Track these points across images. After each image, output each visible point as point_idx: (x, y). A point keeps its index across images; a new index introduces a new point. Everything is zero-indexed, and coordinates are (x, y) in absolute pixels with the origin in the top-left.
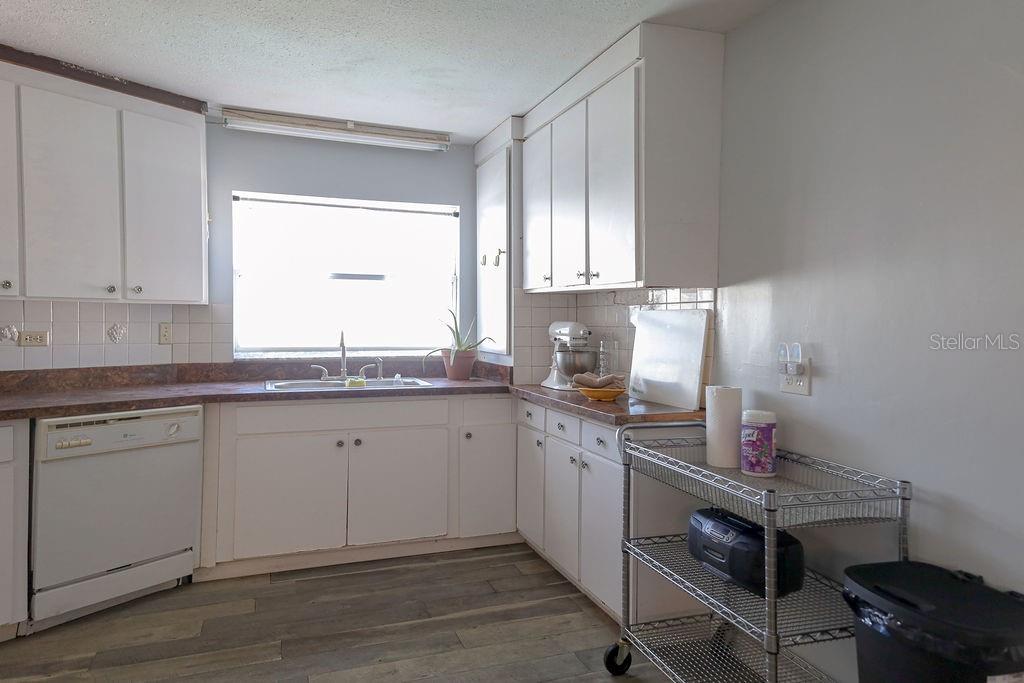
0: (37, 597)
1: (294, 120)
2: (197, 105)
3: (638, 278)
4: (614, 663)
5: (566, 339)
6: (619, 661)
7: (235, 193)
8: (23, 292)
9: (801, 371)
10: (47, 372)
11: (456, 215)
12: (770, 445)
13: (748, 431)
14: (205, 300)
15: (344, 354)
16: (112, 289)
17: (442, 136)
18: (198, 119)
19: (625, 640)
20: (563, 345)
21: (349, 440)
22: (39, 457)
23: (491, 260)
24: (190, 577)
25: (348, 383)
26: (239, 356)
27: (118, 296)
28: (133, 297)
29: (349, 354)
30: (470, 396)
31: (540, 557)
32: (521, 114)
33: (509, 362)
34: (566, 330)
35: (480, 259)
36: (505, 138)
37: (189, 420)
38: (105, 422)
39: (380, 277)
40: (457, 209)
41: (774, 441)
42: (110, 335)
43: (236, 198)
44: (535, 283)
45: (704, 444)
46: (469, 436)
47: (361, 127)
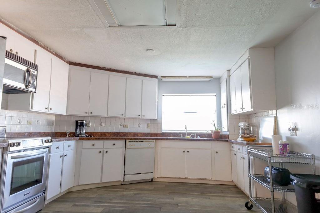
0: (125, 176)
1: (175, 77)
2: (156, 77)
3: (252, 108)
4: (248, 206)
5: (243, 127)
6: (249, 205)
7: (163, 94)
8: (125, 116)
9: (293, 129)
10: (128, 133)
11: (215, 96)
12: (287, 149)
13: (280, 146)
14: (156, 118)
15: (186, 131)
16: (139, 116)
17: (210, 77)
18: (156, 80)
19: (251, 200)
20: (242, 128)
21: (186, 151)
22: (126, 147)
23: (224, 107)
24: (152, 179)
25: (186, 137)
26: (163, 131)
27: (140, 117)
28: (143, 117)
29: (187, 132)
30: (217, 142)
31: (238, 188)
32: (229, 69)
33: (228, 133)
34: (243, 125)
35: (222, 107)
36: (225, 76)
37: (152, 143)
38: (137, 142)
39: (195, 112)
40: (215, 94)
41: (288, 148)
42: (139, 126)
43: (163, 96)
44: (233, 112)
45: (272, 151)
46: (217, 152)
47: (190, 77)
